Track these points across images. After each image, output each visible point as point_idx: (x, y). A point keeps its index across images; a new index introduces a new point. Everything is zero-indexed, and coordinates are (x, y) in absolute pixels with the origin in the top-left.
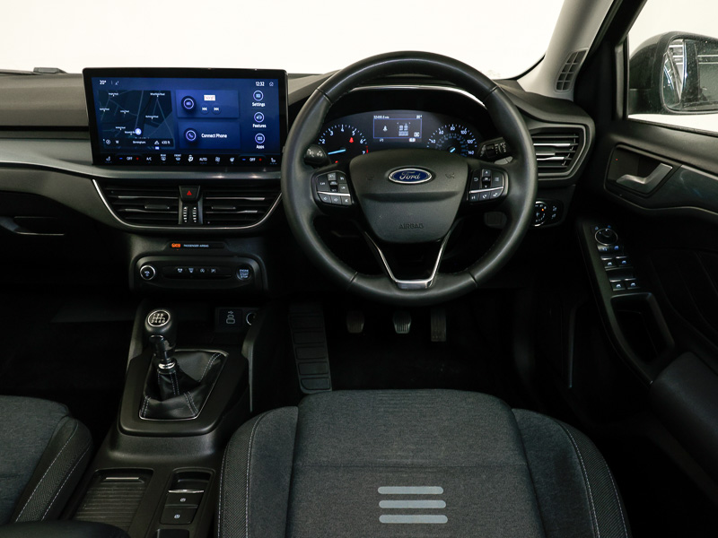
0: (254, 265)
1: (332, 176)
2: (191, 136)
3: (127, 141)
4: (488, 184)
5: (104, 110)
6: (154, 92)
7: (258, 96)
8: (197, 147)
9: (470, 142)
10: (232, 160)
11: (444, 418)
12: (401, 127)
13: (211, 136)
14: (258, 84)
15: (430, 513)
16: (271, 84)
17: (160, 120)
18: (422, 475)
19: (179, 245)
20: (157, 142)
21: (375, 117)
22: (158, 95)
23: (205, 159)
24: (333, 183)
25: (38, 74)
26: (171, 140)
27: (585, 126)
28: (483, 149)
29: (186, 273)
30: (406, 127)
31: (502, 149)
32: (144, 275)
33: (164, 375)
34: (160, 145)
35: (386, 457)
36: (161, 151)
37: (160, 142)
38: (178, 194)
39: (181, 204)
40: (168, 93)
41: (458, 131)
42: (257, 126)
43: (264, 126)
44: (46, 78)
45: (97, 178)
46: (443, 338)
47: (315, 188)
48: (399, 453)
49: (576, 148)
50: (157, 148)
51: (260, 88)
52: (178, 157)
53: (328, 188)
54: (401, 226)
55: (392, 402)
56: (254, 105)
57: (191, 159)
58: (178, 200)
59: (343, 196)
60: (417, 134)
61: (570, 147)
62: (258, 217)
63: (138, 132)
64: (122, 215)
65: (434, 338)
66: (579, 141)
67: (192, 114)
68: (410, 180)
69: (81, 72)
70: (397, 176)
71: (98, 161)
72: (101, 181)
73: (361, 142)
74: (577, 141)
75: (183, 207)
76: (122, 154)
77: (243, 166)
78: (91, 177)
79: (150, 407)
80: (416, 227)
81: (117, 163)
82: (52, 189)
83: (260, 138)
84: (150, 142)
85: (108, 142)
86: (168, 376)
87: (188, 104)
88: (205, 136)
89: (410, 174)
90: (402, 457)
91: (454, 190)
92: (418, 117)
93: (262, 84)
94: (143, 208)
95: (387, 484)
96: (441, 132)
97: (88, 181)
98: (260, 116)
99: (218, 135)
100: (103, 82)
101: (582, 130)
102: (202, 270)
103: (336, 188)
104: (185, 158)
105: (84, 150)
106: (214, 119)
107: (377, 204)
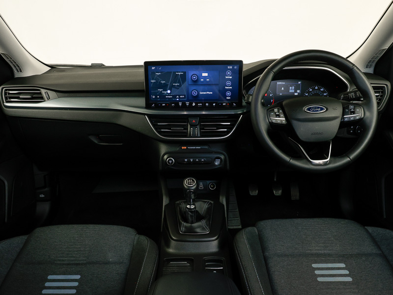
0: (222, 157)
1: (276, 110)
2: (195, 93)
3: (163, 96)
4: (354, 113)
5: (153, 81)
6: (178, 72)
7: (229, 73)
8: (197, 98)
9: (325, 94)
10: (214, 105)
11: (334, 231)
12: (291, 87)
13: (205, 93)
14: (229, 67)
15: (342, 276)
16: (235, 67)
17: (180, 86)
18: (331, 258)
19: (185, 148)
20: (178, 97)
21: (278, 83)
22: (180, 73)
23: (201, 104)
24: (277, 113)
25: (94, 66)
26: (185, 96)
27: (386, 85)
28: (342, 96)
29: (189, 162)
30: (293, 88)
31: (353, 96)
32: (169, 162)
33: (190, 212)
34: (179, 98)
35: (310, 250)
36: (179, 101)
37: (179, 96)
38: (188, 122)
39: (189, 126)
40: (185, 73)
41: (319, 89)
42: (227, 88)
43: (231, 88)
44: (97, 68)
45: (148, 115)
46: (298, 198)
47: (268, 116)
48: (316, 248)
49: (381, 96)
50: (178, 99)
51: (230, 69)
52: (187, 103)
53: (275, 116)
54: (312, 134)
55: (304, 224)
56: (227, 77)
57: (194, 104)
58: (187, 125)
59: (282, 119)
60: (298, 91)
61: (379, 96)
62: (228, 132)
63: (169, 92)
64: (160, 133)
65: (293, 198)
66: (383, 92)
67: (196, 82)
68: (316, 111)
69: (143, 64)
70: (309, 109)
71: (148, 106)
72: (149, 115)
73: (271, 95)
74: (382, 92)
75: (190, 128)
76: (160, 103)
77: (219, 107)
78: (144, 114)
79: (186, 227)
80: (320, 134)
81: (158, 107)
82: (124, 121)
83: (229, 94)
84: (174, 97)
85: (154, 97)
86: (191, 212)
87: (194, 78)
88: (202, 93)
89: (316, 108)
90: (318, 250)
91: (337, 116)
92: (299, 83)
93: (231, 67)
94: (170, 129)
95: (316, 263)
96: (311, 90)
97: (144, 116)
98: (229, 83)
99: (208, 93)
100: (153, 68)
101: (384, 87)
102: (197, 160)
103: (278, 116)
104: (191, 104)
105: (142, 101)
106: (206, 85)
107: (300, 123)
